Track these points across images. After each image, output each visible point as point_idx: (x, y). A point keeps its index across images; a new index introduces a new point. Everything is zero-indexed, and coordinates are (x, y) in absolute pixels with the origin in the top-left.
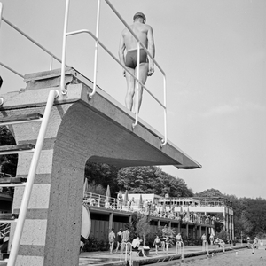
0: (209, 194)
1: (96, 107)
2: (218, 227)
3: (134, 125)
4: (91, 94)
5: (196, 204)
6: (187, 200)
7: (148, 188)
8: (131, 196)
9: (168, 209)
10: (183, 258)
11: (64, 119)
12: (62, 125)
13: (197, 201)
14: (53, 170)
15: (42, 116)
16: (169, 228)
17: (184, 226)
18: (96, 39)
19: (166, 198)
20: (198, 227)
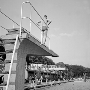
0: (60, 64)
1: (30, 40)
2: (63, 75)
3: (41, 45)
4: (29, 36)
5: (56, 67)
6: (53, 66)
7: (40, 62)
8: (34, 65)
9: (46, 69)
10: (52, 85)
11: (21, 44)
12: (20, 45)
13: (56, 66)
14: (17, 59)
15: (15, 43)
16: (47, 75)
17: (52, 74)
18: (31, 20)
19: (46, 65)
20: (57, 75)
